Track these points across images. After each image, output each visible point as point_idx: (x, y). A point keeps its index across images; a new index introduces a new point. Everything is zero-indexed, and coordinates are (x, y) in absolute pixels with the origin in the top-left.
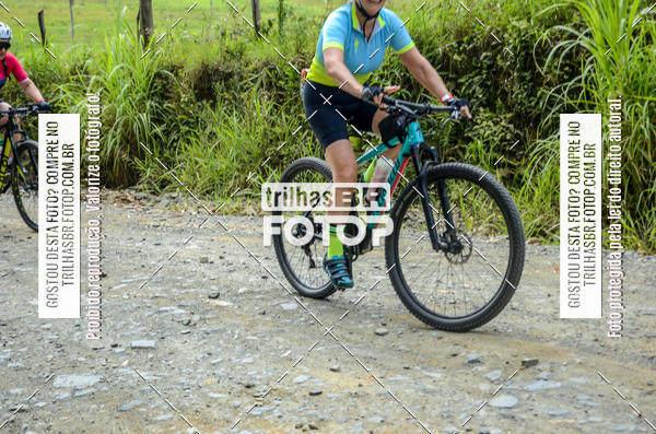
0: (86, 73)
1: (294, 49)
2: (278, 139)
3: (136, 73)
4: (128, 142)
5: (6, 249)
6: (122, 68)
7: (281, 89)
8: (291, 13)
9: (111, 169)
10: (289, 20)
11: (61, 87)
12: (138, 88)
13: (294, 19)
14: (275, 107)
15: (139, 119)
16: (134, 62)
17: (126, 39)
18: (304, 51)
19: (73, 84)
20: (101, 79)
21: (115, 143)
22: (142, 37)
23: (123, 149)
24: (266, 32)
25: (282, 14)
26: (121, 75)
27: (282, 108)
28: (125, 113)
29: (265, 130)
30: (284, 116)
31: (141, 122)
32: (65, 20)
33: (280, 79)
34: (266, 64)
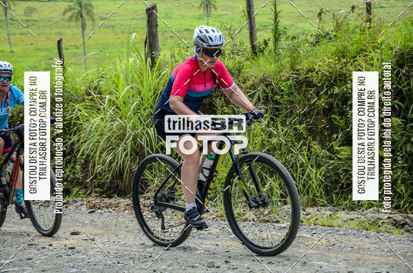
0: (100, 93)
1: (288, 66)
2: (275, 149)
3: (145, 92)
4: (137, 154)
5: (30, 256)
6: (132, 88)
7: (277, 103)
8: (285, 33)
9: (122, 179)
10: (283, 39)
11: (77, 106)
12: (146, 105)
13: (288, 38)
14: (272, 119)
15: (147, 133)
16: (142, 82)
17: (135, 62)
18: (298, 67)
19: (88, 103)
20: (113, 98)
21: (126, 155)
22: (149, 59)
23: (133, 160)
24: (262, 51)
25: (277, 35)
26: (131, 94)
27: (279, 120)
28: (134, 128)
29: (263, 140)
30: (280, 128)
31: (149, 136)
32: (78, 44)
33: (275, 94)
34: (263, 80)
